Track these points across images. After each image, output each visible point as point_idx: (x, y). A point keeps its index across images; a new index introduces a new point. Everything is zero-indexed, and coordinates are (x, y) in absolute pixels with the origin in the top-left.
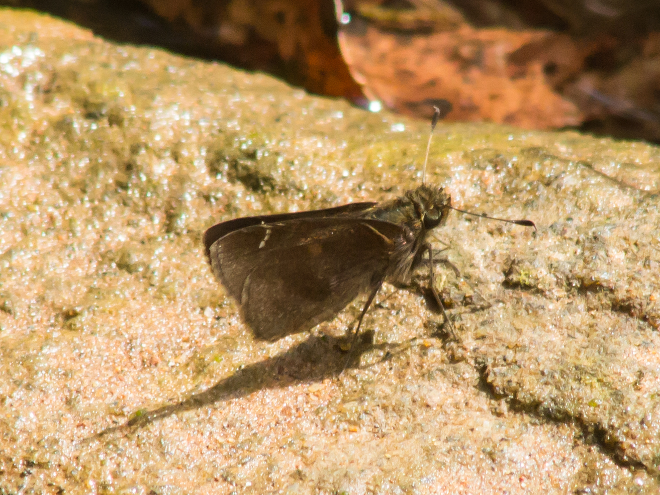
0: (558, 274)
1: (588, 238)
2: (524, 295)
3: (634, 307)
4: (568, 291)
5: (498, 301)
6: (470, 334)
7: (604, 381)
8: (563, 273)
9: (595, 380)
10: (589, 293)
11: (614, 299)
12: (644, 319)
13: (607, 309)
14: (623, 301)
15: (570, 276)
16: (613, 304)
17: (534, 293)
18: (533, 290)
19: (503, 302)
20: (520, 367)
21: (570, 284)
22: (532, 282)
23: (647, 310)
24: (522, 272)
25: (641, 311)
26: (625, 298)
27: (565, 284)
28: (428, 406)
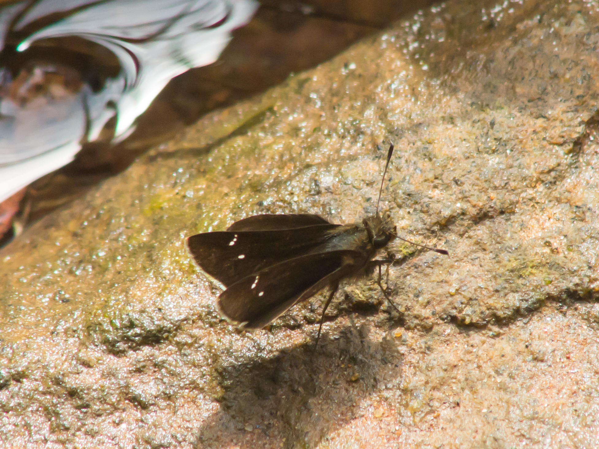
0: (421, 232)
1: (404, 199)
2: (415, 260)
3: (488, 212)
4: (436, 236)
5: (405, 277)
6: (417, 307)
7: (535, 264)
8: (422, 229)
9: (530, 269)
10: (450, 227)
11: (472, 217)
12: (502, 213)
13: (472, 227)
14: (478, 214)
15: (428, 227)
16: (473, 221)
17: (419, 255)
18: (417, 253)
19: (408, 275)
20: (476, 299)
21: (433, 232)
22: (412, 249)
23: (499, 207)
24: (401, 249)
25: (495, 210)
26: (478, 211)
27: (430, 234)
28: (455, 366)
